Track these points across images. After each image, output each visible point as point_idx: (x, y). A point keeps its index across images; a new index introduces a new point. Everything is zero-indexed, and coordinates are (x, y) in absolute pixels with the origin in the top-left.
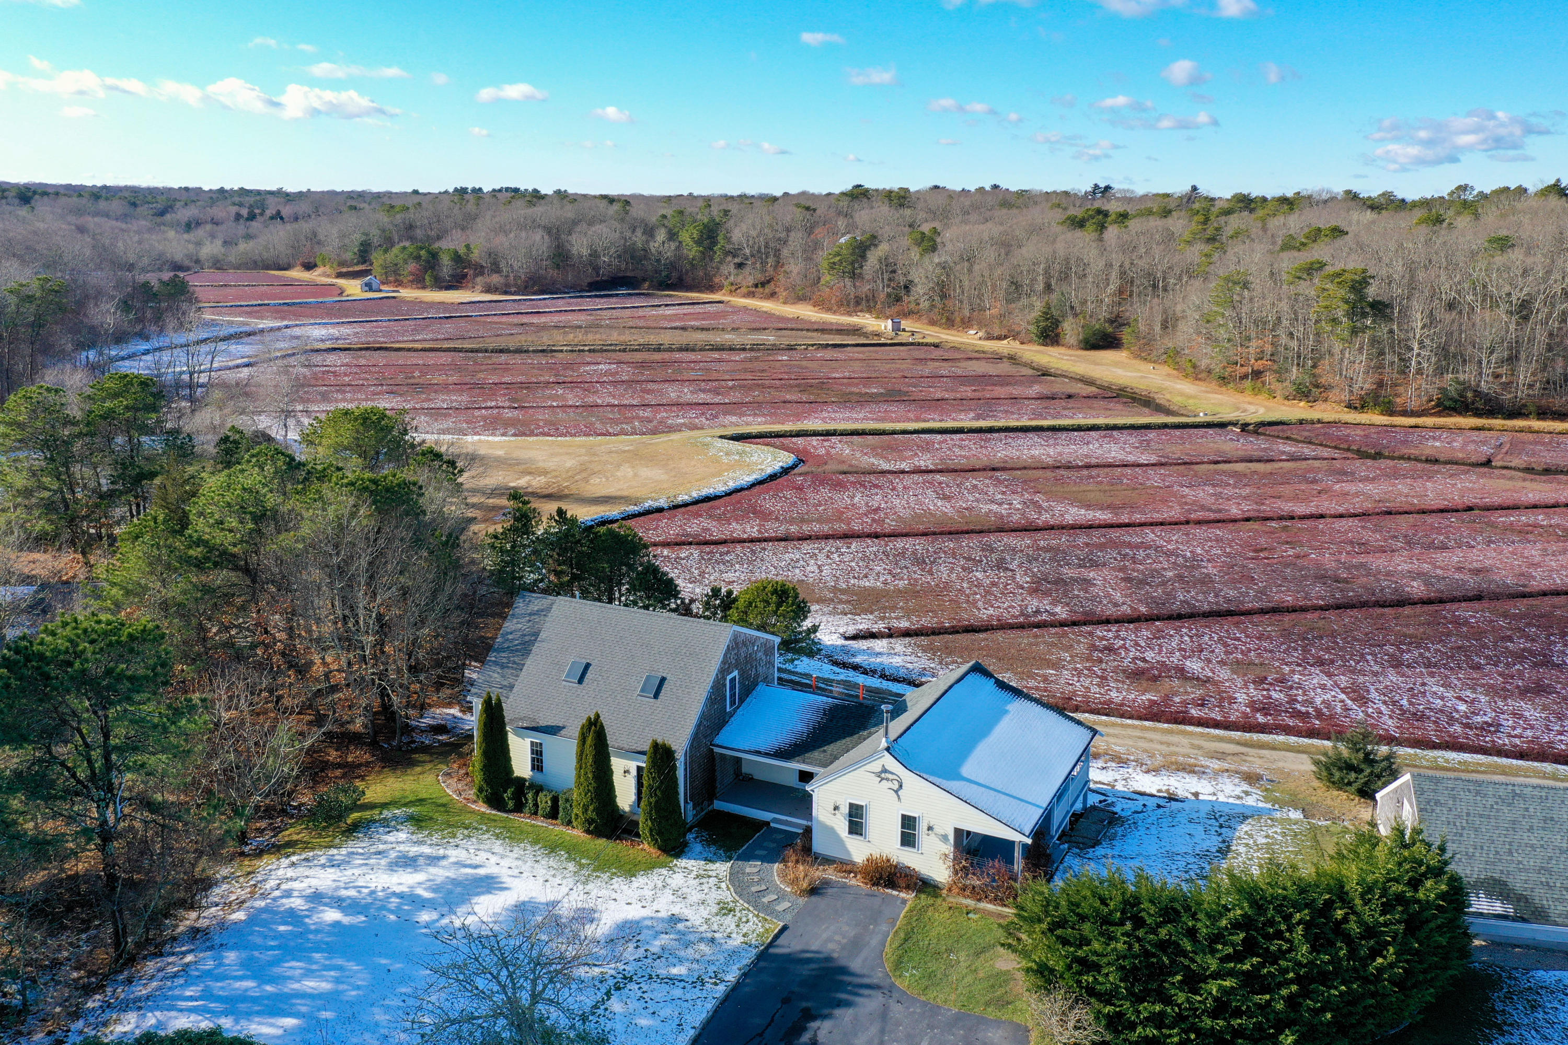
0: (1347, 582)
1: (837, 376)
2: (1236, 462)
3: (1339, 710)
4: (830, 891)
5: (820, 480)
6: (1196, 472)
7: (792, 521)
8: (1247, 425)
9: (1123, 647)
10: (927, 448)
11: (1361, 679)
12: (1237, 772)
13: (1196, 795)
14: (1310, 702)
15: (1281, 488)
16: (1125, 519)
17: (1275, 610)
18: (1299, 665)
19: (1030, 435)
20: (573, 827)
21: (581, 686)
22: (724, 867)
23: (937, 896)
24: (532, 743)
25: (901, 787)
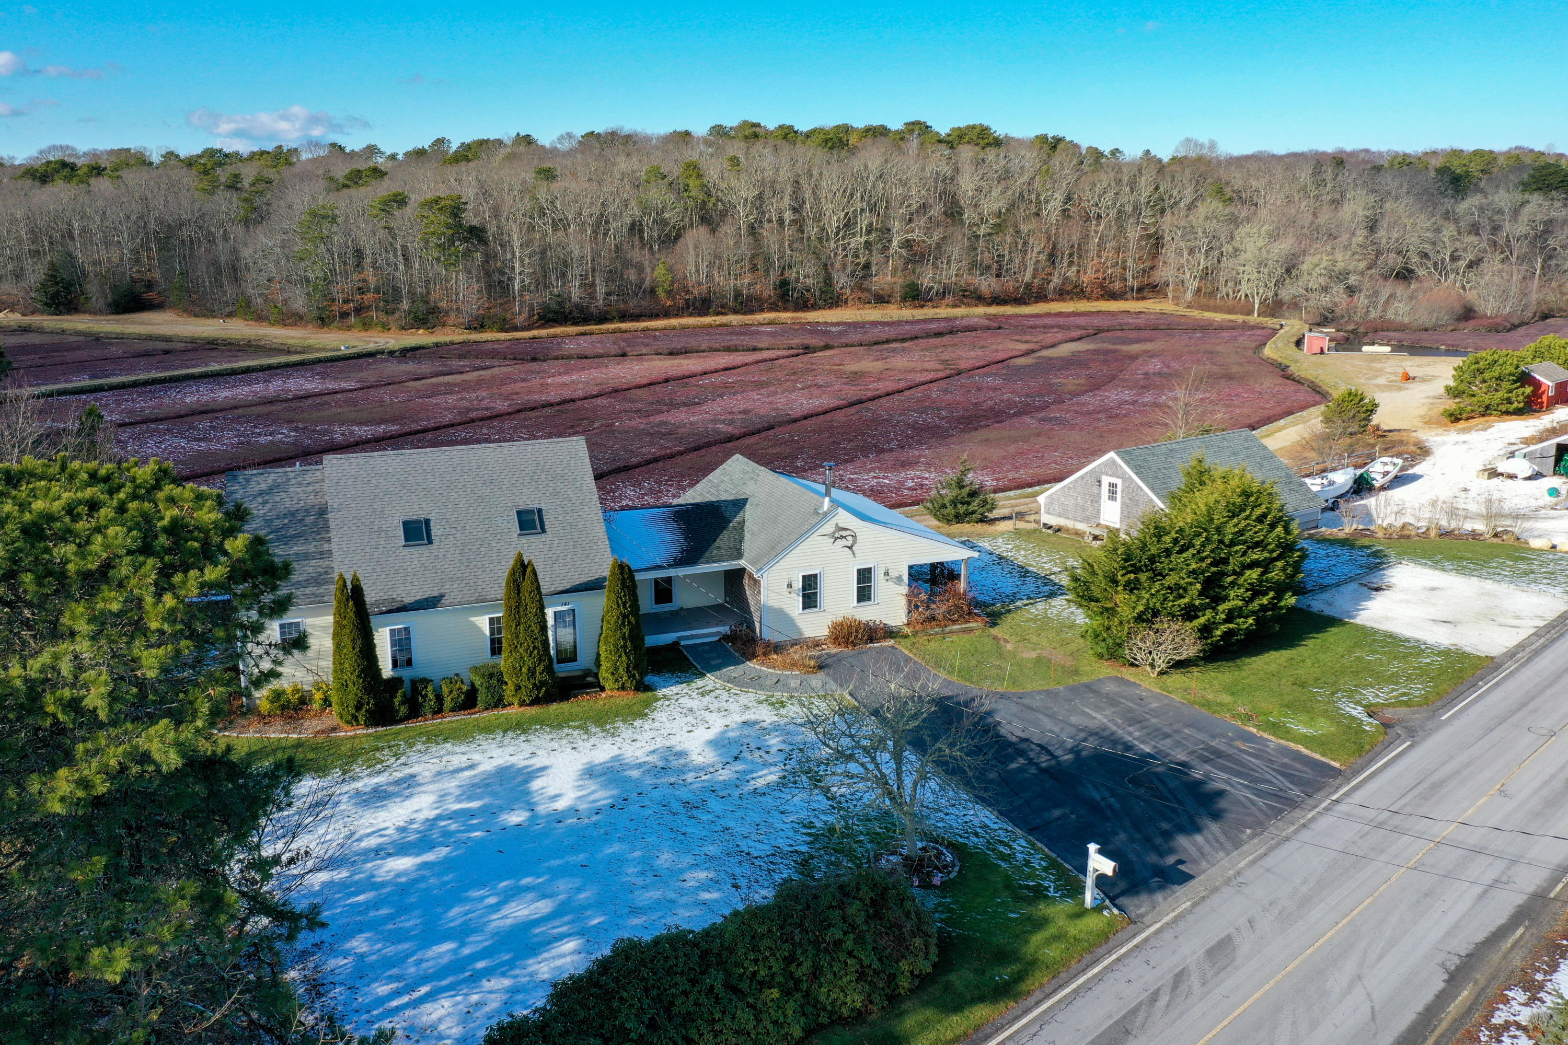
4: (828, 662)
6: (414, 388)
8: (393, 352)
15: (508, 388)
20: (505, 706)
21: (434, 546)
22: (709, 681)
23: (906, 636)
24: (392, 632)
25: (855, 542)
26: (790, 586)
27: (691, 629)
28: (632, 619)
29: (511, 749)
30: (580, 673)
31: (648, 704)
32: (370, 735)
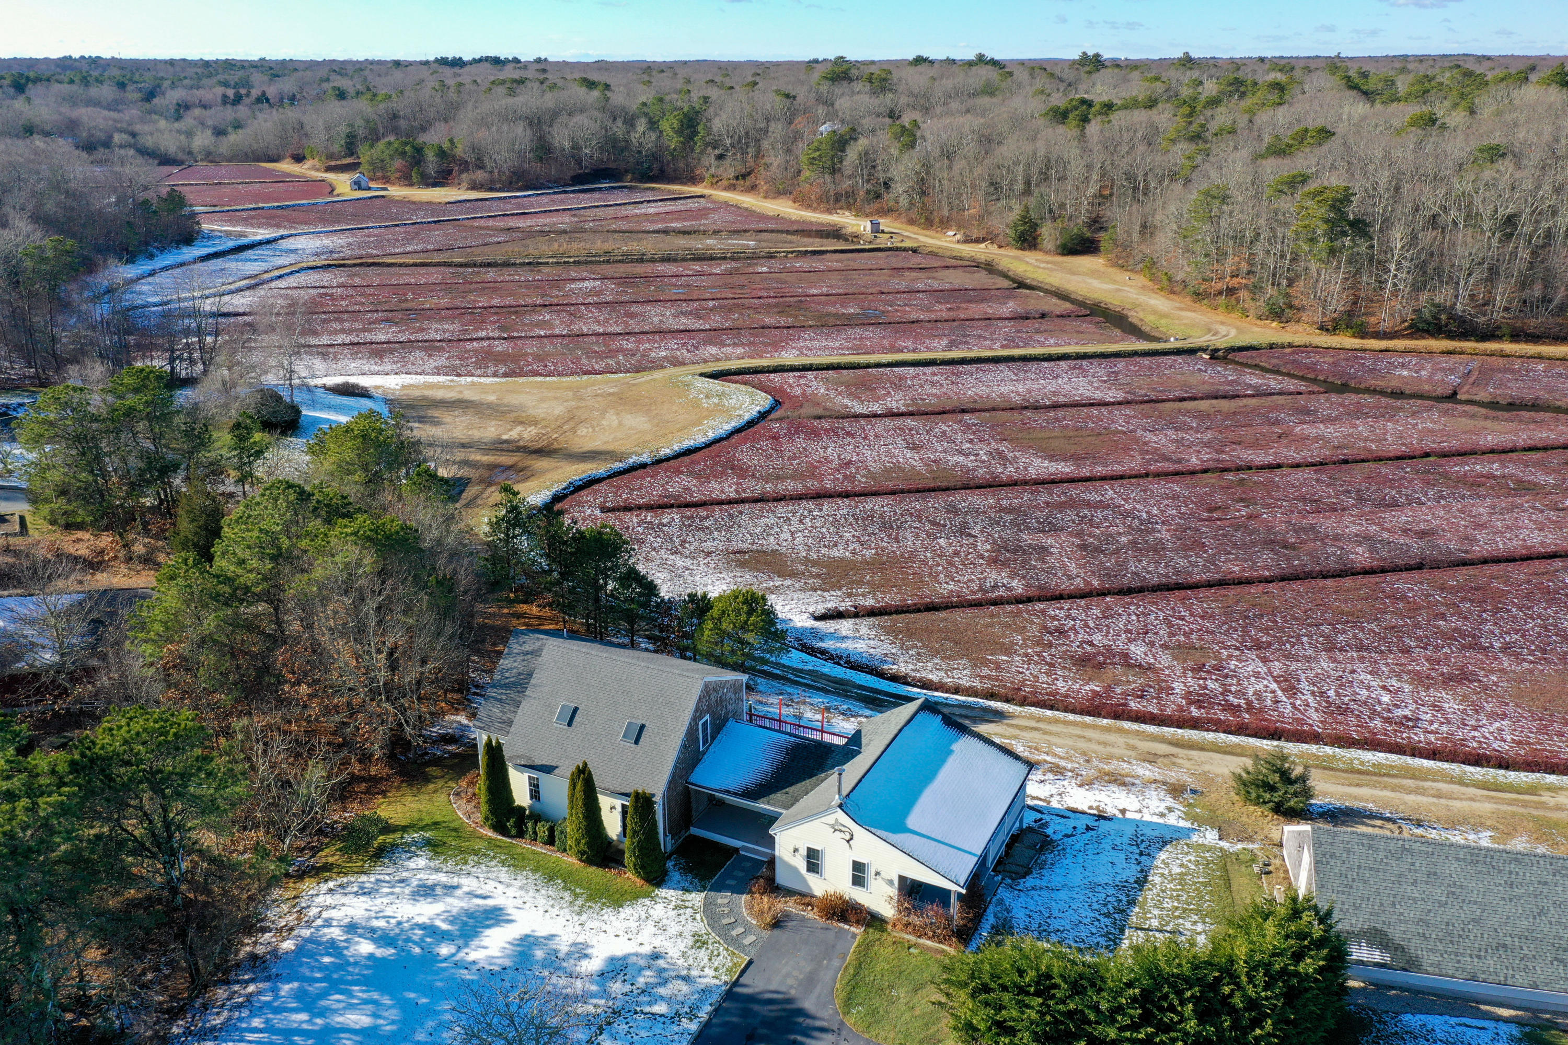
0: (1294, 549)
1: (815, 292)
2: (1202, 398)
3: (1269, 703)
4: (790, 924)
5: (797, 428)
6: (1160, 412)
7: (767, 479)
8: (1217, 350)
9: (1073, 628)
10: (899, 385)
11: (1294, 666)
12: (1164, 783)
13: (1123, 811)
14: (1241, 693)
15: (1243, 432)
16: (1086, 472)
17: (1222, 583)
18: (1237, 649)
19: (1001, 367)
20: (568, 855)
21: (571, 729)
23: (883, 930)
24: (529, 777)
25: (851, 839)
26: (796, 850)
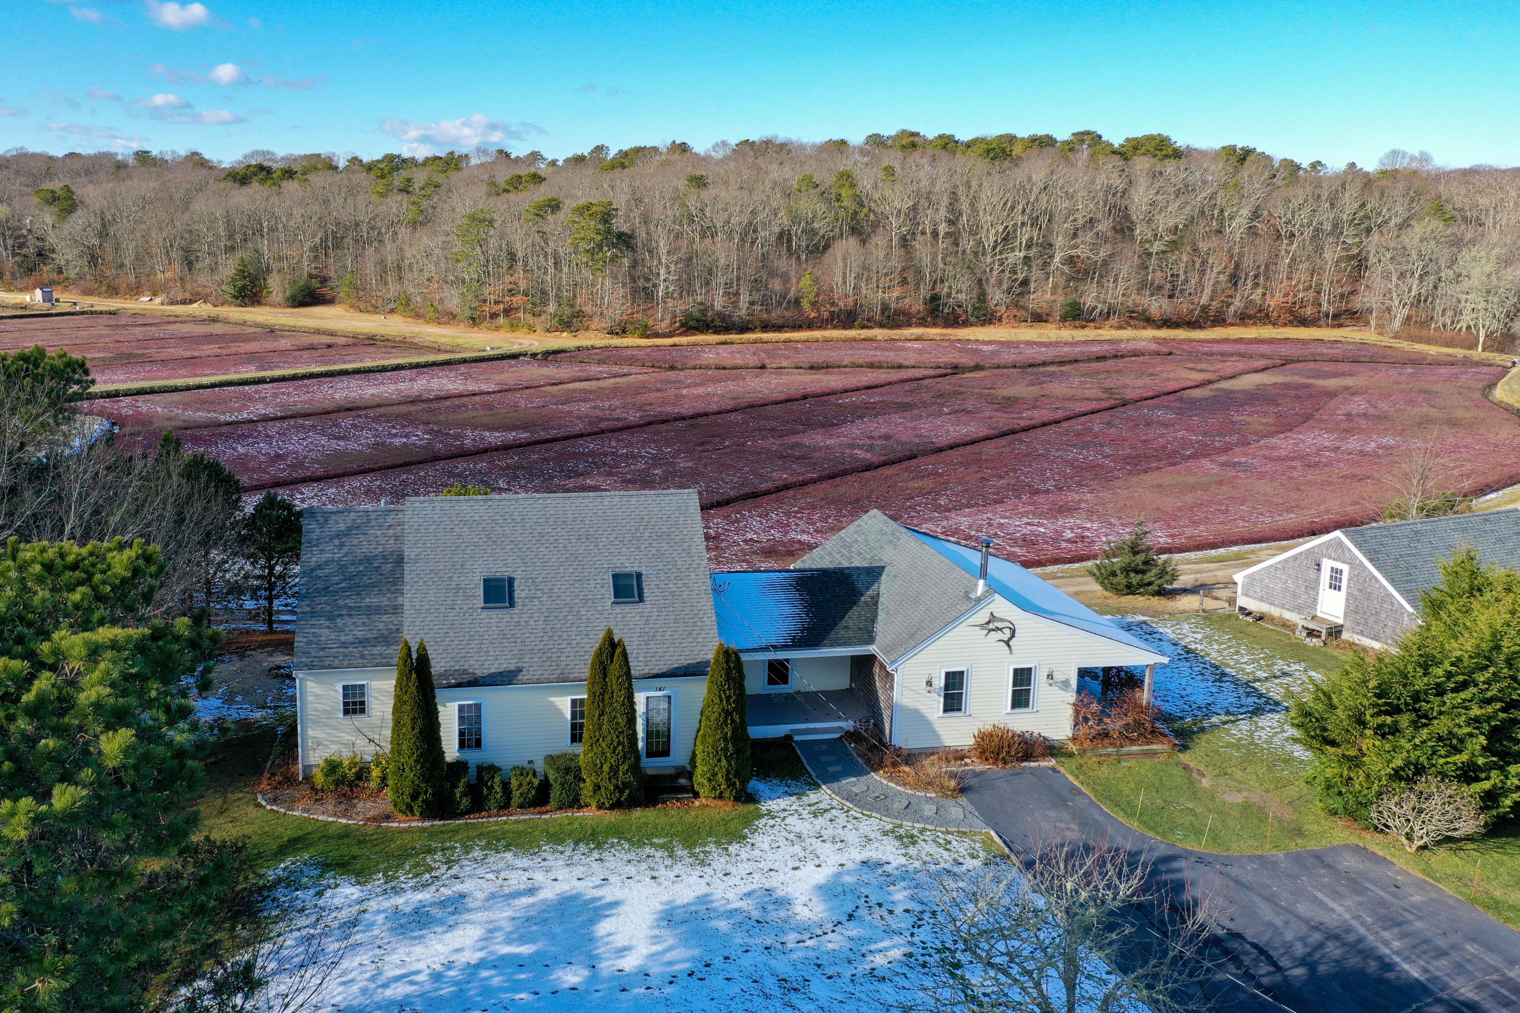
4: (971, 783)
6: (550, 393)
8: (535, 354)
16: (545, 435)
17: (787, 487)
20: (580, 807)
21: (516, 610)
22: (824, 795)
23: (1071, 755)
24: (461, 708)
25: (1013, 636)
26: (929, 683)
27: (807, 721)
28: (737, 718)
29: (579, 871)
30: (672, 771)
31: (748, 821)
32: (423, 830)
